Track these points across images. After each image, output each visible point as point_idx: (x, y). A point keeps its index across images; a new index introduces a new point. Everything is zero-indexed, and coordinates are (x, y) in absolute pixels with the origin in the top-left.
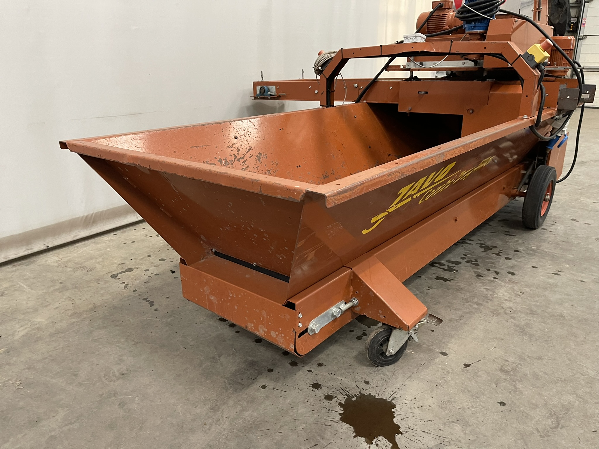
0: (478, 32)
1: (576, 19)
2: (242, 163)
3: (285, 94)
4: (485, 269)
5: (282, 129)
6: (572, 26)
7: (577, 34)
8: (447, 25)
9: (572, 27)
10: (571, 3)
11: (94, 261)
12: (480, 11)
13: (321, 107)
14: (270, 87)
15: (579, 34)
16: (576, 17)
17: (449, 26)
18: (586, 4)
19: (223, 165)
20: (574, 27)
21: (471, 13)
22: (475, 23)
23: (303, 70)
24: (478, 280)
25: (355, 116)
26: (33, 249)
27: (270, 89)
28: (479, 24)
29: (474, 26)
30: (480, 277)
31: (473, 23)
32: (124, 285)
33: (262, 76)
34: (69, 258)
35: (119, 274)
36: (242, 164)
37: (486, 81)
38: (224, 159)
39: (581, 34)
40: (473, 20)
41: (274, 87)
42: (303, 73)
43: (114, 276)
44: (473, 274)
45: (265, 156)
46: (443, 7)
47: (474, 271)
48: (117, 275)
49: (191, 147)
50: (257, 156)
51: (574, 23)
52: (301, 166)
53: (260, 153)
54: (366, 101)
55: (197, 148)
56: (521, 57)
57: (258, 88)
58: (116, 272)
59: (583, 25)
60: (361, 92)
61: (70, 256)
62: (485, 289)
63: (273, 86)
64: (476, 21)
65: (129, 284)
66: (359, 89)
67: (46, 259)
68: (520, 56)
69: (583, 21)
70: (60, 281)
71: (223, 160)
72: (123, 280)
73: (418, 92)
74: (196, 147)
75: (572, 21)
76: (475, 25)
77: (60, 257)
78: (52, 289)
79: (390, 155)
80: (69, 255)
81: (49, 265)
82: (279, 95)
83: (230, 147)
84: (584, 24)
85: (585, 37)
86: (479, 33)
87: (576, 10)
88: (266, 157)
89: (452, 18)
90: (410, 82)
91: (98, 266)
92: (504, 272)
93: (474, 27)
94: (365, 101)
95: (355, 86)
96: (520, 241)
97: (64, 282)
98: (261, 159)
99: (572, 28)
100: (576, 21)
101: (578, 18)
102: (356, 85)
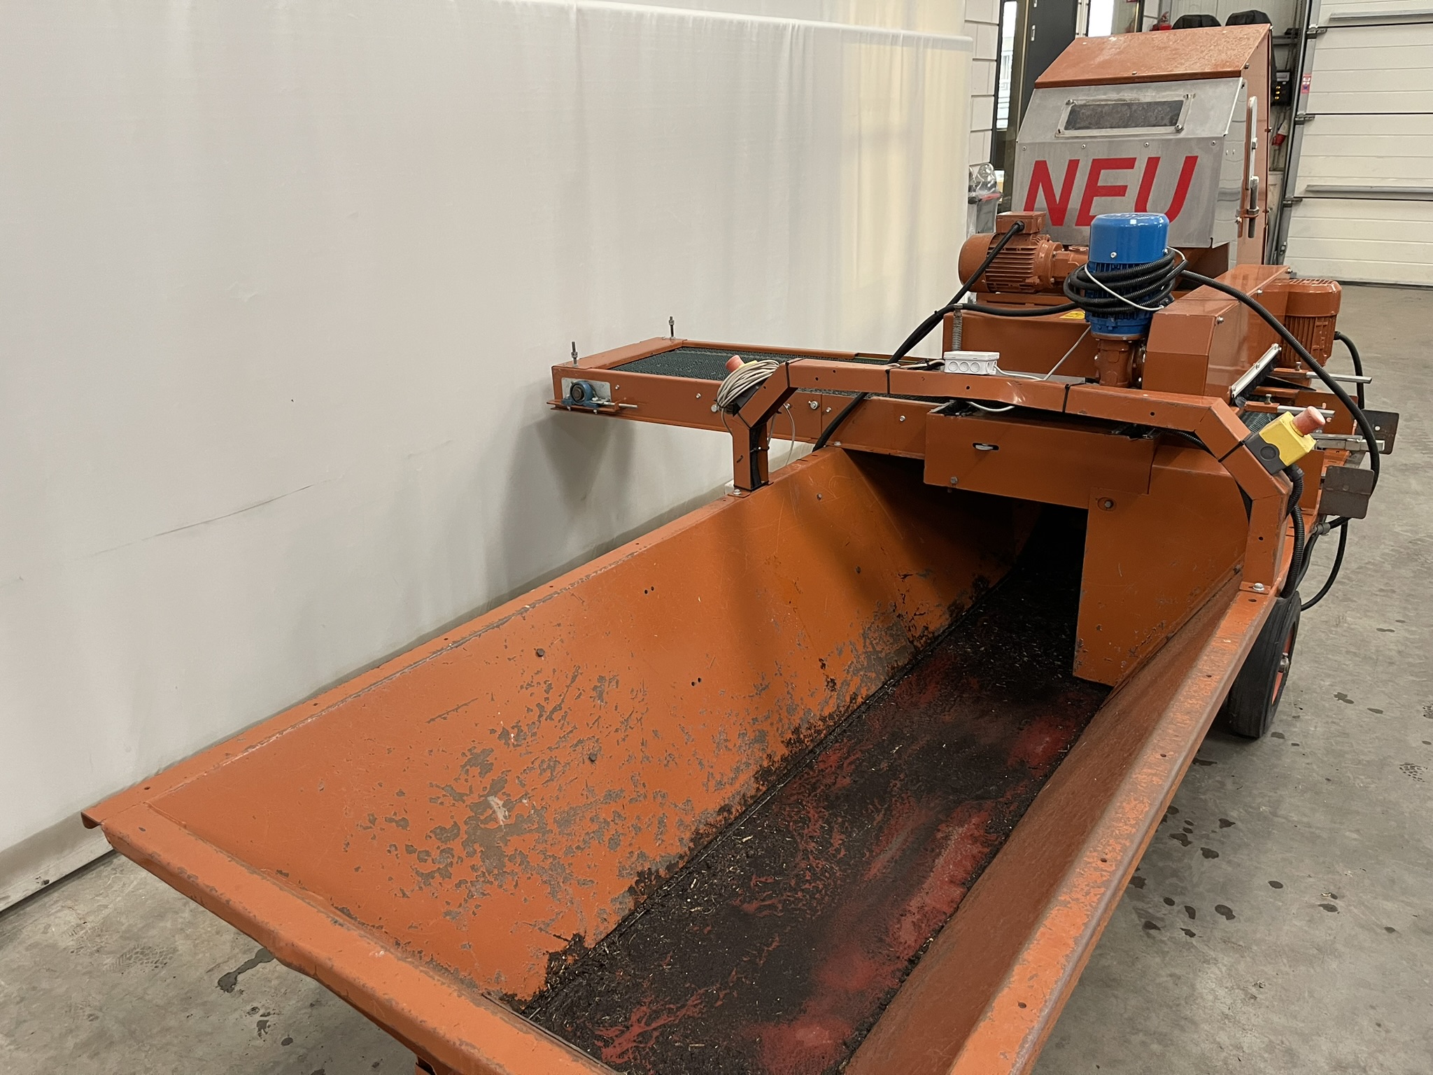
0: (1124, 339)
1: (1288, 74)
2: (559, 721)
3: (636, 406)
4: (1162, 900)
5: (649, 590)
6: (1278, 90)
7: (1291, 109)
8: (1035, 275)
9: (1278, 93)
10: (1276, 37)
11: (169, 925)
12: (1127, 294)
13: (737, 492)
14: (596, 384)
15: (1297, 111)
16: (1288, 68)
17: (1039, 277)
18: (1309, 40)
19: (511, 745)
20: (1284, 92)
21: (1105, 297)
22: (1115, 319)
23: (671, 318)
24: (1149, 941)
25: (820, 496)
26: (8, 897)
27: (597, 388)
28: (1125, 322)
29: (1114, 325)
30: (1152, 932)
31: (1112, 320)
32: (257, 1017)
33: (574, 354)
34: (105, 912)
35: (241, 971)
36: (560, 725)
37: (1142, 437)
38: (513, 728)
39: (1301, 110)
40: (1112, 314)
41: (607, 385)
42: (672, 326)
43: (227, 983)
44: (1134, 916)
45: (614, 683)
46: (1024, 232)
47: (1136, 909)
48: (236, 979)
49: (429, 722)
50: (595, 688)
51: (1284, 83)
52: (702, 680)
53: (601, 678)
54: (841, 443)
55: (445, 718)
56: (1244, 446)
57: (567, 383)
58: (231, 967)
59: (1306, 91)
60: (828, 422)
61: (106, 907)
62: (1171, 975)
63: (603, 383)
64: (1117, 315)
65: (269, 1014)
66: (823, 413)
67: (45, 920)
68: (1241, 444)
69: (1304, 79)
70: (88, 1011)
71: (510, 730)
72: (253, 1000)
73: (974, 445)
74: (440, 716)
75: (1278, 80)
76: (1116, 323)
77: (82, 909)
78: (70, 1042)
79: (905, 576)
80: (104, 901)
81: (53, 946)
82: (620, 407)
83: (528, 684)
84: (1307, 87)
85: (1310, 118)
86: (1126, 342)
87: (1287, 53)
88: (617, 682)
89: (1047, 256)
90: (952, 417)
91: (182, 945)
92: (1206, 908)
93: (1113, 327)
94: (838, 444)
95: (812, 406)
96: (1229, 786)
97: (100, 1014)
98: (605, 695)
99: (1278, 95)
100: (1288, 80)
101: (1292, 72)
102: (814, 404)
